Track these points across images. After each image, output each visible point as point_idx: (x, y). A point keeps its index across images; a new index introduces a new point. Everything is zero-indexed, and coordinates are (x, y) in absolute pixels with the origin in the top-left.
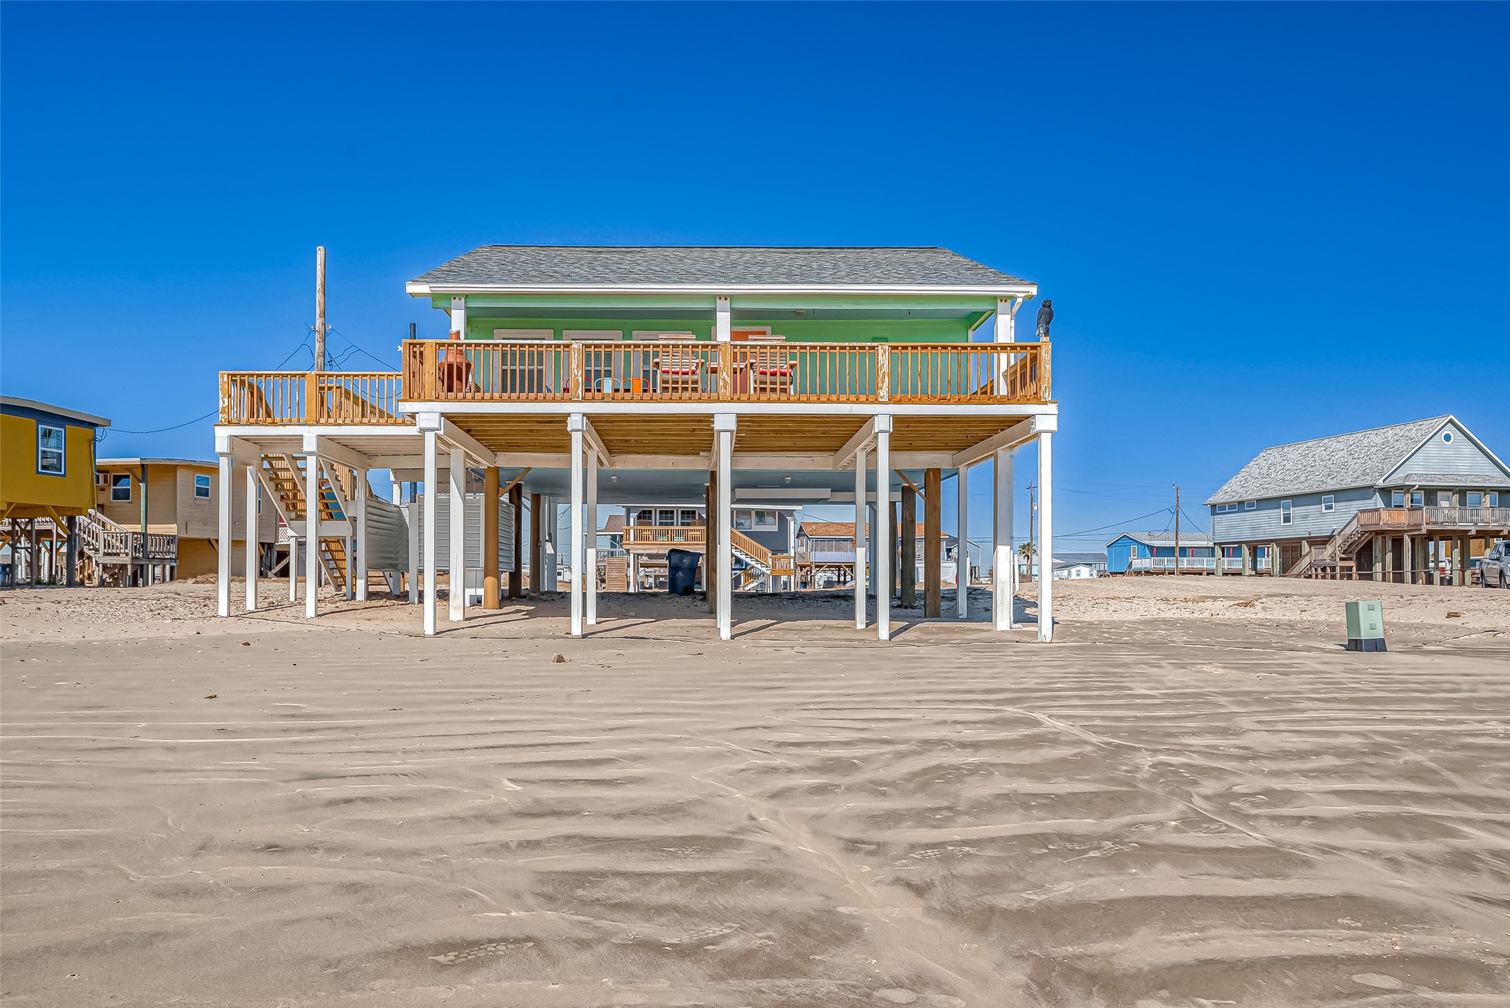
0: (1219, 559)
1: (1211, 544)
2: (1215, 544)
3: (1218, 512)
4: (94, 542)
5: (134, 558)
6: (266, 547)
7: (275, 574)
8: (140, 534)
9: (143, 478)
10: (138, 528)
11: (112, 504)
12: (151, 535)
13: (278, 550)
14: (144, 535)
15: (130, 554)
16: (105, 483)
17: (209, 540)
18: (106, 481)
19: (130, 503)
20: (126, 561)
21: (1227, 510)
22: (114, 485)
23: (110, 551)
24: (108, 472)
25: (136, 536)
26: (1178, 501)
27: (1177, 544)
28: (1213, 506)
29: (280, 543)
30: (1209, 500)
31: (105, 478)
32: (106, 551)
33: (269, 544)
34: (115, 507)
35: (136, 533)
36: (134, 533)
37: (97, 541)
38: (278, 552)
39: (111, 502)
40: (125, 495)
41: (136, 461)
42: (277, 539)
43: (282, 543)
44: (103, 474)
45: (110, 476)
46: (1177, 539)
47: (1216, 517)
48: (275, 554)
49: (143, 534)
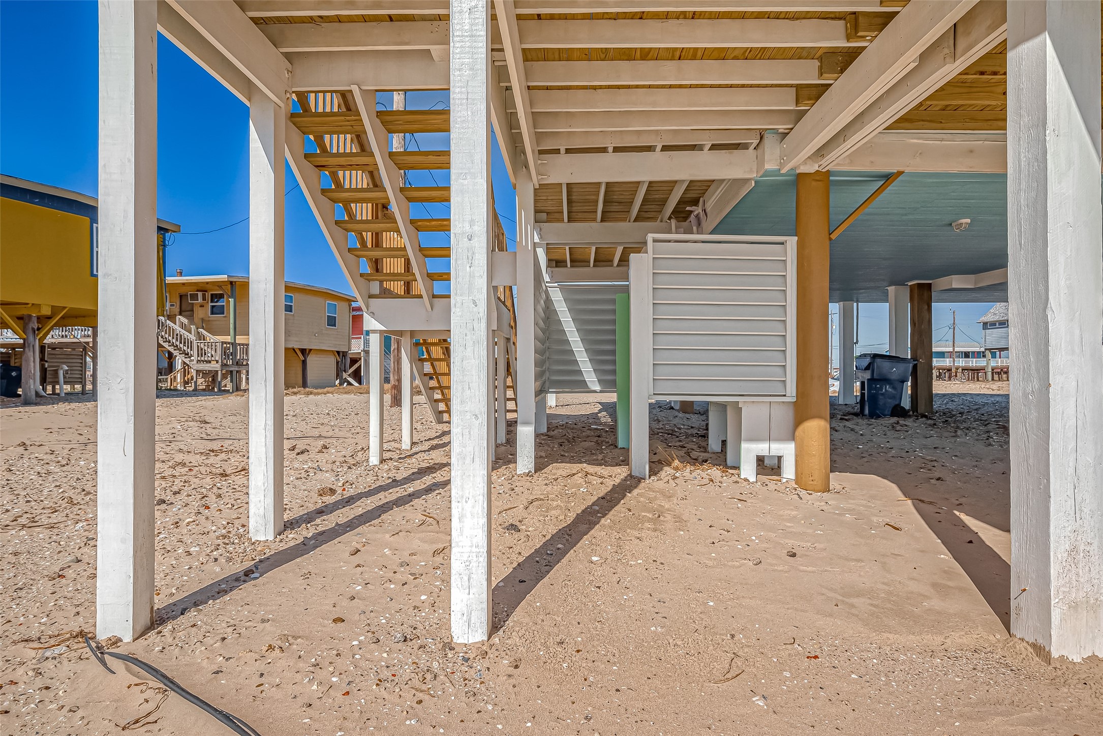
0: (990, 360)
1: (982, 349)
2: (986, 349)
3: (989, 327)
4: (189, 350)
5: (224, 365)
6: (341, 354)
7: (349, 375)
8: (229, 343)
9: (232, 294)
10: (229, 339)
11: (210, 319)
12: (239, 344)
13: (350, 357)
14: (234, 344)
15: (220, 361)
16: (203, 300)
17: (294, 349)
18: (204, 299)
19: (225, 317)
20: (216, 368)
21: (997, 326)
22: (212, 302)
23: (203, 359)
24: (206, 291)
25: (225, 345)
26: (954, 321)
27: (954, 349)
28: (985, 324)
29: (352, 352)
30: (981, 319)
31: (204, 296)
32: (199, 359)
33: (343, 352)
34: (212, 321)
35: (226, 343)
36: (223, 343)
37: (191, 350)
38: (351, 358)
39: (209, 317)
40: (220, 310)
41: (224, 277)
42: (350, 349)
43: (354, 351)
44: (201, 293)
45: (208, 294)
46: (954, 346)
47: (987, 331)
48: (348, 361)
49: (232, 344)
